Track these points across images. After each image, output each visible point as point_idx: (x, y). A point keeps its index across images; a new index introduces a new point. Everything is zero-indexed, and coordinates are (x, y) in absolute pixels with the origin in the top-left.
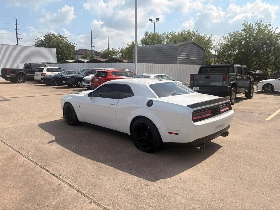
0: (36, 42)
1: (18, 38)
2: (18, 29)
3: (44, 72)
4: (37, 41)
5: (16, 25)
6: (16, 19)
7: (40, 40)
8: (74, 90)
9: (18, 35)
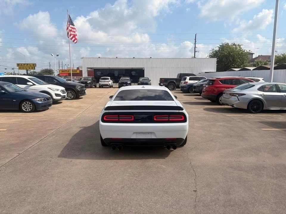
0: (210, 53)
1: (196, 51)
2: (196, 43)
3: (186, 81)
4: (212, 52)
5: (195, 40)
6: (196, 35)
7: (214, 51)
8: (195, 98)
9: (196, 48)
